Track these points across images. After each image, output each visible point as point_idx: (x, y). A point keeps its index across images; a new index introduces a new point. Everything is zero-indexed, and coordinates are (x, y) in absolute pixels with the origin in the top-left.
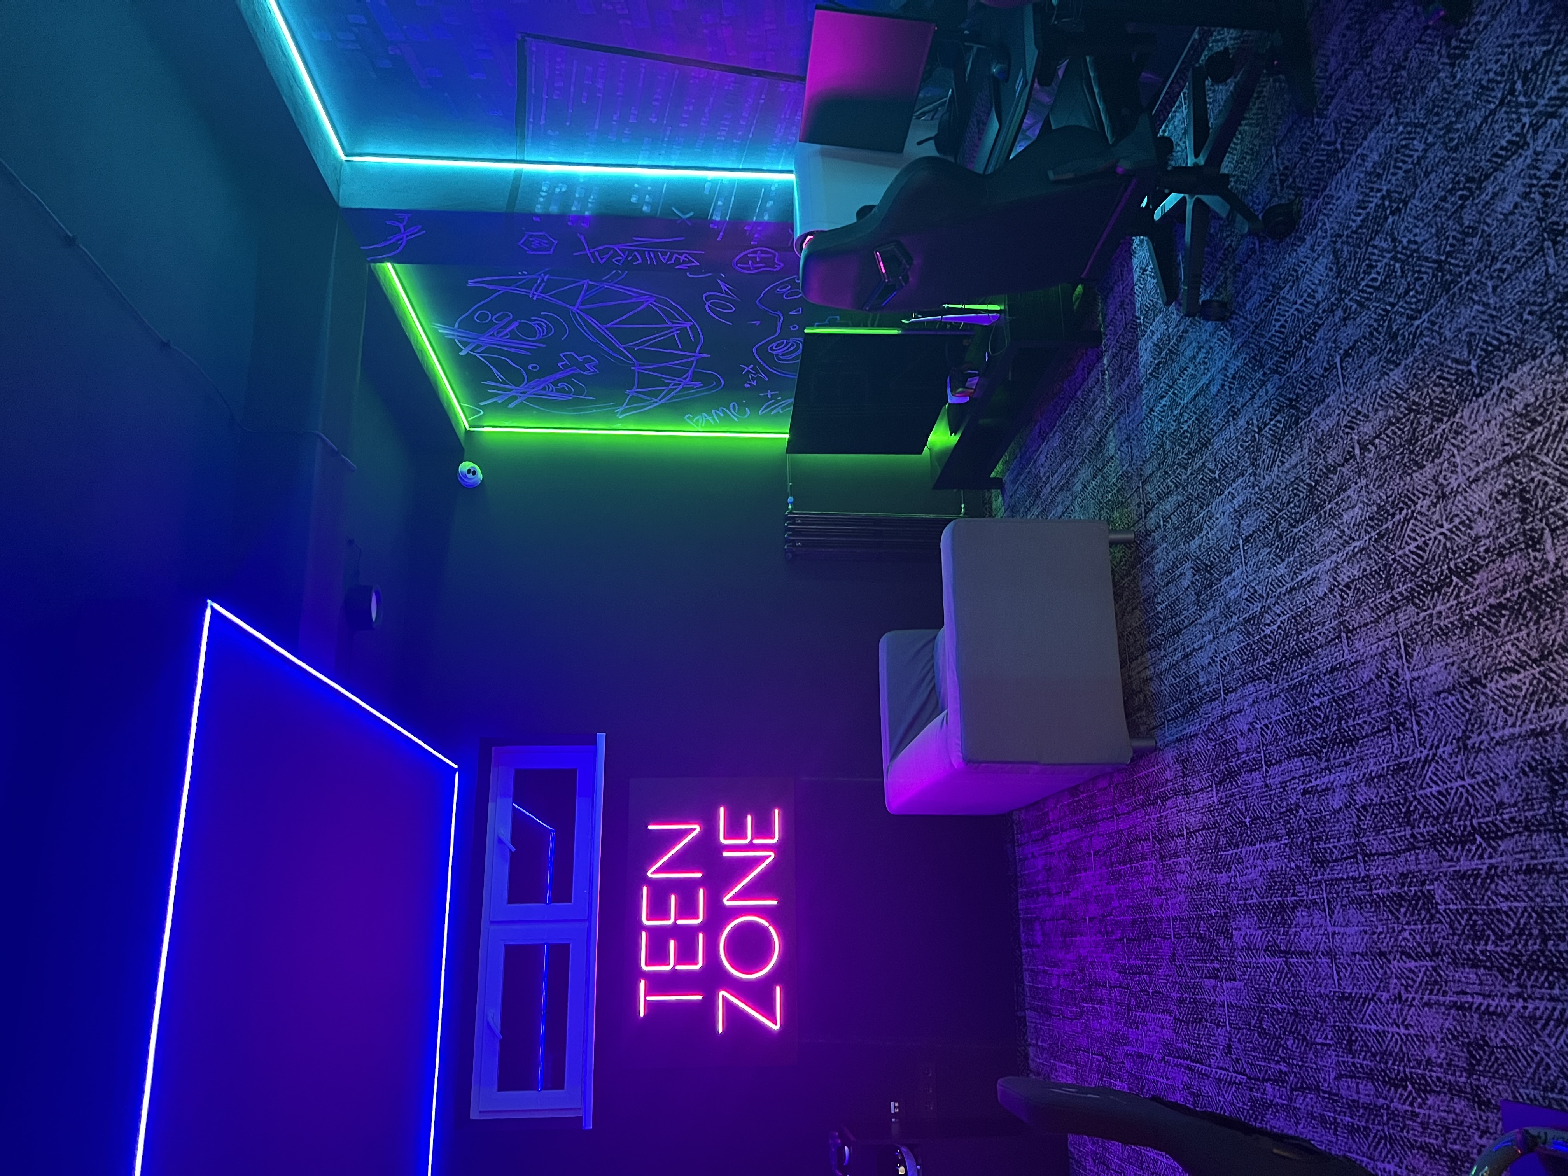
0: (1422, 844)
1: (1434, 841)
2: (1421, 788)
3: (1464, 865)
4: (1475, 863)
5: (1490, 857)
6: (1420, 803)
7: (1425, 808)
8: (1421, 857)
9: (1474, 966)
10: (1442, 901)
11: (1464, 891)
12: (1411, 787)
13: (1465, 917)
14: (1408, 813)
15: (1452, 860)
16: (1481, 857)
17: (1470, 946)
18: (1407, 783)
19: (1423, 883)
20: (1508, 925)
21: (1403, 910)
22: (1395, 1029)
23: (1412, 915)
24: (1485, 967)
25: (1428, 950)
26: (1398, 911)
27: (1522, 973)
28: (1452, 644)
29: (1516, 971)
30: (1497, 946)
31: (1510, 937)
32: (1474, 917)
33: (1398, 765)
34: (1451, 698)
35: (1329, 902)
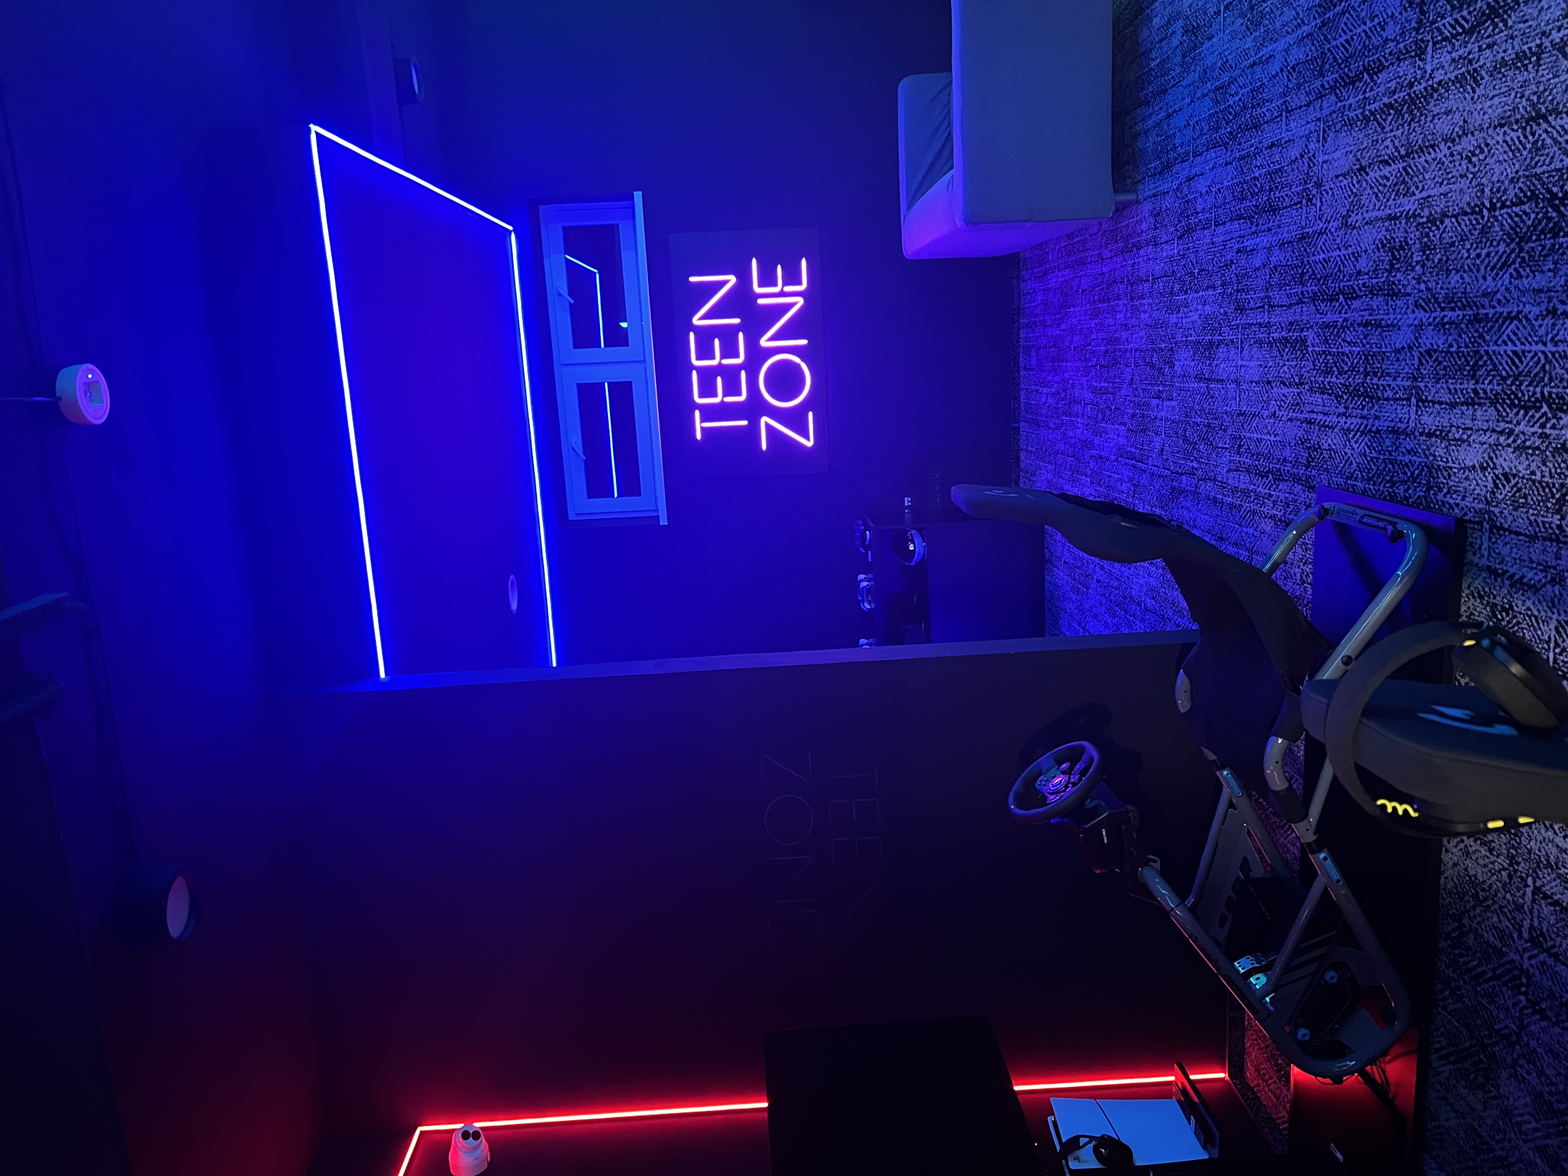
0: (1307, 300)
1: (1314, 298)
2: (1314, 255)
3: (1330, 318)
4: (1335, 317)
5: (1346, 313)
6: (1311, 267)
7: (1313, 271)
8: (1304, 309)
9: (1323, 393)
10: (1312, 344)
11: (1326, 338)
12: (1307, 253)
13: (1323, 357)
14: (1303, 274)
15: (1321, 314)
16: (1340, 312)
17: (1322, 378)
18: (1305, 250)
19: (1302, 330)
20: (1347, 364)
21: (1287, 350)
22: (1268, 437)
23: (1292, 354)
24: (1328, 394)
25: (1297, 381)
26: (1283, 350)
27: (1348, 399)
28: (1354, 134)
29: (1345, 397)
30: (1337, 378)
31: (1346, 373)
32: (1328, 357)
33: (1302, 234)
34: (1345, 182)
35: (1242, 342)
